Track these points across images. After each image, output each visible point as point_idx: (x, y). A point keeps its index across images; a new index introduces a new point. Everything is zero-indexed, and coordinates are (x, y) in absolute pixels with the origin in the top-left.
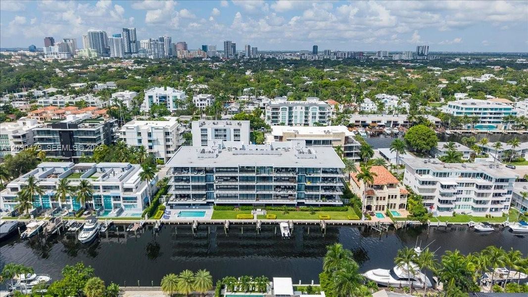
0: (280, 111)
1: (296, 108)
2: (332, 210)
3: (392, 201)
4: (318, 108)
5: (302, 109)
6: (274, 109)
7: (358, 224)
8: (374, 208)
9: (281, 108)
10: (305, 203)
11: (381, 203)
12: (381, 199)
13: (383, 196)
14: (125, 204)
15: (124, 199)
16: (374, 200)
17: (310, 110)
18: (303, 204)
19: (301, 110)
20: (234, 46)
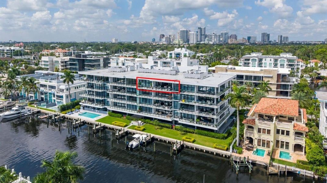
0: (250, 61)
1: (265, 60)
2: (206, 135)
3: (282, 138)
4: (286, 60)
5: (271, 60)
6: (246, 60)
7: (222, 155)
8: (255, 142)
9: (251, 59)
10: (179, 122)
11: (265, 137)
12: (264, 132)
13: (267, 128)
14: (58, 100)
15: (58, 96)
16: (256, 131)
17: (278, 62)
18: (176, 123)
19: (271, 62)
20: (268, 36)
